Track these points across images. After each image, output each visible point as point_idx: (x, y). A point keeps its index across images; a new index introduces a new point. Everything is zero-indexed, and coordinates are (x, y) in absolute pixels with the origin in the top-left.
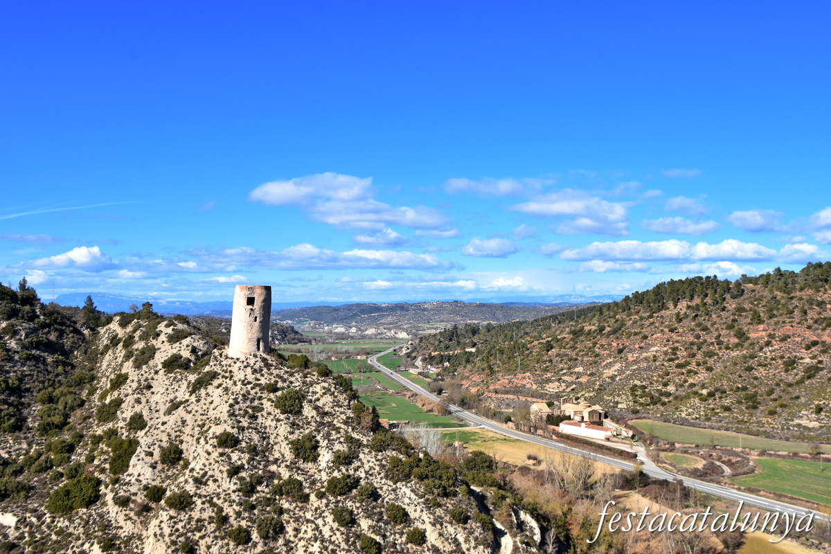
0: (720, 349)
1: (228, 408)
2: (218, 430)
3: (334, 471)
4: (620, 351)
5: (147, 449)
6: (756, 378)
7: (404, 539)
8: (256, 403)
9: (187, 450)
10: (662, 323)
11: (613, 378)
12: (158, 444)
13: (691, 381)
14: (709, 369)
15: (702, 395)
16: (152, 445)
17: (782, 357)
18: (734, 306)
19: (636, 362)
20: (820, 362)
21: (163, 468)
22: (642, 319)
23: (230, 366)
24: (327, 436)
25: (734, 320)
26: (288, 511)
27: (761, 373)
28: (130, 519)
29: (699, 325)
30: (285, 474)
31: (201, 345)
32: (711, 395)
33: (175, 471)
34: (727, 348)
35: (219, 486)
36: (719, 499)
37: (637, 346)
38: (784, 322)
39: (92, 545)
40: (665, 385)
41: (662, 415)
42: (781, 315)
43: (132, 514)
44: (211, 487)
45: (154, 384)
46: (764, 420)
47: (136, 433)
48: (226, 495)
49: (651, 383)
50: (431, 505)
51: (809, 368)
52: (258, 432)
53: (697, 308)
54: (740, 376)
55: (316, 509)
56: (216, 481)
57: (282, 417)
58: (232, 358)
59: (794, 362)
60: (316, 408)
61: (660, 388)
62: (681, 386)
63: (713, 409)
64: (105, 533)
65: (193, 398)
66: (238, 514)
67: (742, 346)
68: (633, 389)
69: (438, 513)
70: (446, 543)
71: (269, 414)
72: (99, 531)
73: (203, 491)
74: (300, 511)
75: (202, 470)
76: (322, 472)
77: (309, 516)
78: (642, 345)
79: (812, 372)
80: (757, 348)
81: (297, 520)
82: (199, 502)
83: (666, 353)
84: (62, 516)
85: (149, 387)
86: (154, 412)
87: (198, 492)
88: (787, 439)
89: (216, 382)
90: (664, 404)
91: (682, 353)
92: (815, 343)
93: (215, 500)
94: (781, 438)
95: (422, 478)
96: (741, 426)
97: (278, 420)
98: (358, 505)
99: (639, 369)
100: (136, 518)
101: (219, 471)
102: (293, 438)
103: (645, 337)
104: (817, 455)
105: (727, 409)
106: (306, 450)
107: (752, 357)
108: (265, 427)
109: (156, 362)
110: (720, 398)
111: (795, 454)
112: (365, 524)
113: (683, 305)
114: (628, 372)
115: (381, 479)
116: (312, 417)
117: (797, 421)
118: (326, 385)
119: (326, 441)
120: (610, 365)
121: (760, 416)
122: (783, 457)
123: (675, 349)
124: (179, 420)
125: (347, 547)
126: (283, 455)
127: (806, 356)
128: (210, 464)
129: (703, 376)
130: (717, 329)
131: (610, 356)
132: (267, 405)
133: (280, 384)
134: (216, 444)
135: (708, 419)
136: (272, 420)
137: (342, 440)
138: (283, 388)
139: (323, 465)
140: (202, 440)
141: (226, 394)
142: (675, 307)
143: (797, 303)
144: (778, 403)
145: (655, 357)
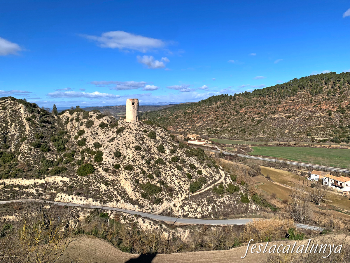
0: (231, 116)
1: (135, 138)
2: (134, 145)
3: (171, 155)
4: (200, 118)
5: (109, 153)
6: (244, 124)
7: (196, 173)
8: (142, 136)
9: (122, 152)
10: (213, 109)
11: (200, 126)
12: (112, 151)
13: (224, 126)
14: (229, 122)
15: (228, 130)
16: (110, 152)
17: (250, 118)
18: (234, 103)
19: (206, 121)
20: (262, 119)
21: (116, 159)
22: (206, 108)
23: (129, 125)
24: (166, 145)
25: (234, 107)
26: (161, 168)
27: (245, 122)
28: (111, 175)
29: (224, 109)
30: (157, 157)
31: (109, 119)
32: (231, 130)
33: (120, 159)
34: (233, 116)
35: (140, 162)
36: (248, 158)
38: (250, 107)
39: (101, 184)
40: (217, 128)
41: (217, 137)
42: (249, 105)
43: (111, 174)
44: (137, 163)
45: (98, 132)
46: (249, 136)
47: (98, 149)
48: (143, 165)
49: (212, 127)
50: (201, 163)
51: (259, 120)
52: (146, 145)
53: (223, 104)
54: (239, 124)
55: (170, 167)
56: (138, 161)
57: (151, 140)
58: (129, 123)
59: (254, 119)
60: (160, 137)
61: (215, 128)
62: (221, 128)
63: (233, 134)
64: (103, 180)
65: (119, 136)
66: (148, 170)
67: (238, 115)
68: (207, 129)
69: (204, 165)
70: (208, 174)
71: (147, 139)
72: (101, 180)
73: (135, 164)
74: (165, 168)
75: (133, 158)
76: (168, 156)
77: (168, 169)
78: (207, 116)
79: (260, 121)
80: (243, 115)
81: (164, 170)
82: (135, 167)
83: (215, 118)
84: (85, 177)
85: (97, 134)
86: (103, 141)
87: (134, 164)
88: (256, 141)
89: (126, 130)
90: (217, 133)
91: (220, 118)
92: (259, 113)
93: (140, 166)
94: (254, 141)
95: (196, 155)
96: (242, 138)
97: (151, 141)
98: (182, 164)
99: (207, 123)
100: (113, 175)
101: (138, 157)
102: (156, 146)
103: (208, 114)
104: (266, 145)
105: (237, 134)
106: (161, 149)
107: (242, 118)
108: (147, 143)
109: (95, 125)
111: (261, 145)
112: (185, 170)
113: (218, 103)
114: (204, 124)
115: (185, 156)
116: (160, 139)
117: (258, 136)
118: (161, 129)
119: (167, 147)
120: (198, 123)
121: (247, 135)
122: (258, 146)
123: (218, 117)
124: (117, 143)
125: (183, 177)
126: (155, 151)
127: (257, 117)
128: (135, 156)
129: (227, 124)
130: (230, 110)
131: (197, 120)
132: (145, 136)
133: (147, 130)
134: (135, 149)
135: (232, 137)
136: (149, 141)
137: (171, 146)
138: (149, 131)
139: (168, 154)
140: (128, 149)
141: (131, 134)
142: (216, 104)
143: (253, 102)
144: (251, 131)
145: (212, 119)
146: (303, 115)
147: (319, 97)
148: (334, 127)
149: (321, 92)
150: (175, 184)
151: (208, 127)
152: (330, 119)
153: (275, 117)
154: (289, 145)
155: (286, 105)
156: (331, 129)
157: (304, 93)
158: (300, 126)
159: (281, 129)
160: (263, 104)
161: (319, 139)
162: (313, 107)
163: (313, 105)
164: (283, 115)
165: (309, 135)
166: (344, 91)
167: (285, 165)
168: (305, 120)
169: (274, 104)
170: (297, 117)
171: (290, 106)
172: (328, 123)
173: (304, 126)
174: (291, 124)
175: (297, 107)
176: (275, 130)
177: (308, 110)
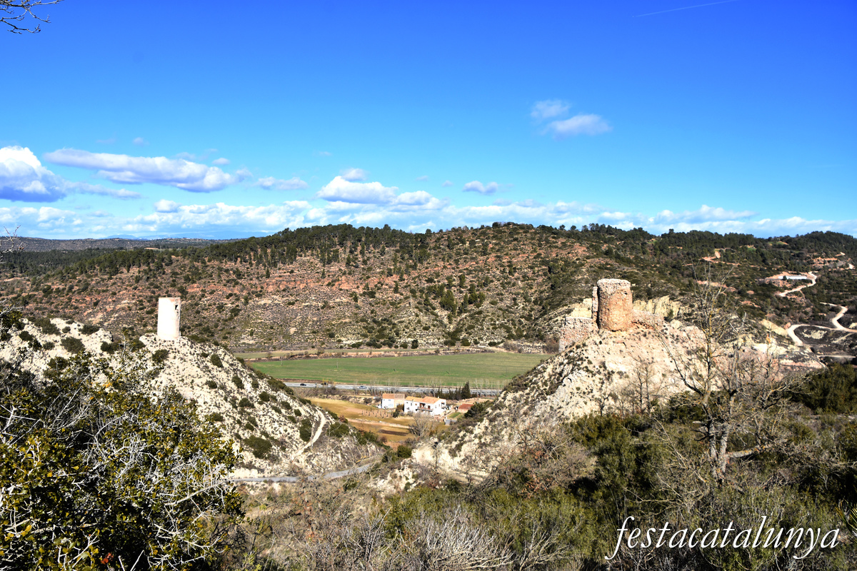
4: (96, 304)
6: (204, 318)
7: (296, 415)
8: (205, 364)
18: (170, 271)
19: (113, 311)
20: (238, 306)
22: (103, 280)
23: (172, 346)
24: (241, 376)
25: (174, 281)
26: (251, 413)
27: (205, 314)
37: (110, 300)
38: (209, 282)
40: (145, 326)
42: (205, 277)
44: (223, 409)
48: (232, 410)
51: (233, 309)
55: (264, 409)
56: (222, 405)
58: (169, 341)
59: (223, 306)
60: (227, 362)
61: (142, 328)
66: (241, 418)
67: (186, 298)
70: (307, 413)
71: (213, 369)
74: (255, 411)
77: (261, 413)
78: (114, 299)
79: (235, 311)
80: (196, 299)
83: (135, 304)
91: (146, 304)
92: (231, 295)
97: (219, 371)
99: (120, 316)
101: (220, 400)
102: (230, 379)
103: (114, 294)
104: (269, 358)
107: (197, 304)
110: (189, 332)
111: (260, 359)
114: (112, 319)
115: (272, 391)
116: (229, 367)
117: (242, 341)
119: (243, 378)
122: (254, 361)
125: (289, 422)
126: (232, 388)
127: (228, 303)
131: (88, 308)
132: (209, 364)
133: (205, 353)
137: (248, 376)
138: (208, 355)
139: (249, 390)
140: (195, 387)
141: (185, 361)
142: (128, 272)
143: (211, 270)
144: (224, 332)
145: (129, 307)
146: (313, 300)
147: (334, 268)
148: (366, 321)
149: (336, 258)
150: (280, 433)
151: (124, 326)
152: (358, 307)
153: (265, 304)
154: (308, 357)
155: (280, 281)
156: (363, 324)
157: (308, 258)
158: (313, 321)
159: (281, 326)
160: (234, 277)
161: (348, 342)
162: (328, 285)
163: (327, 283)
164: (278, 299)
165: (332, 336)
166: (368, 259)
167: (333, 391)
168: (318, 310)
169: (258, 278)
170: (304, 304)
171: (287, 282)
172: (356, 314)
173: (320, 321)
174: (298, 318)
175: (301, 285)
176: (272, 328)
177: (319, 291)
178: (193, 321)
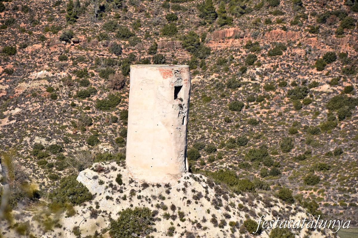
20: (349, 90)
25: (171, 18)
27: (258, 112)
38: (268, 22)
40: (93, 142)
42: (258, 8)
54: (228, 121)
59: (305, 91)
61: (85, 148)
78: (10, 66)
79: (341, 107)
80: (234, 70)
83: (68, 82)
99: (26, 113)
107: (233, 85)
110: (211, 160)
123: (82, 74)
144: (309, 164)
145: (50, 89)
151: (38, 140)
178: (223, 132)
